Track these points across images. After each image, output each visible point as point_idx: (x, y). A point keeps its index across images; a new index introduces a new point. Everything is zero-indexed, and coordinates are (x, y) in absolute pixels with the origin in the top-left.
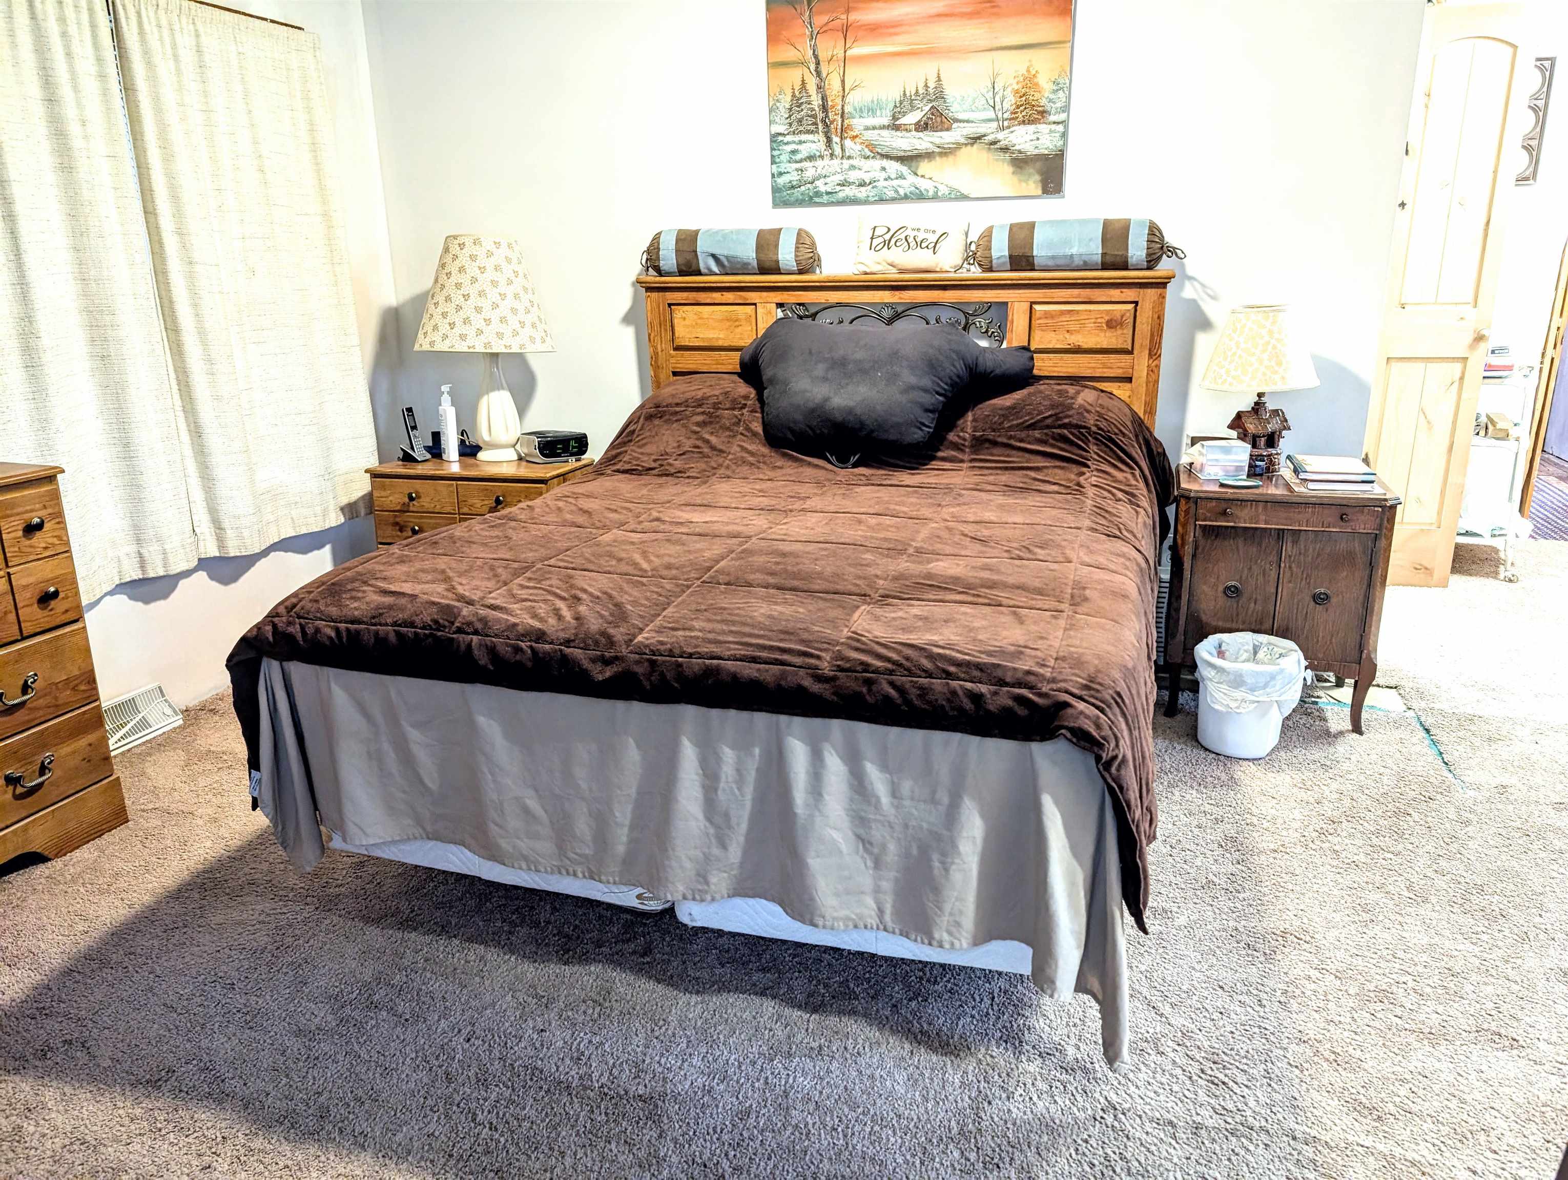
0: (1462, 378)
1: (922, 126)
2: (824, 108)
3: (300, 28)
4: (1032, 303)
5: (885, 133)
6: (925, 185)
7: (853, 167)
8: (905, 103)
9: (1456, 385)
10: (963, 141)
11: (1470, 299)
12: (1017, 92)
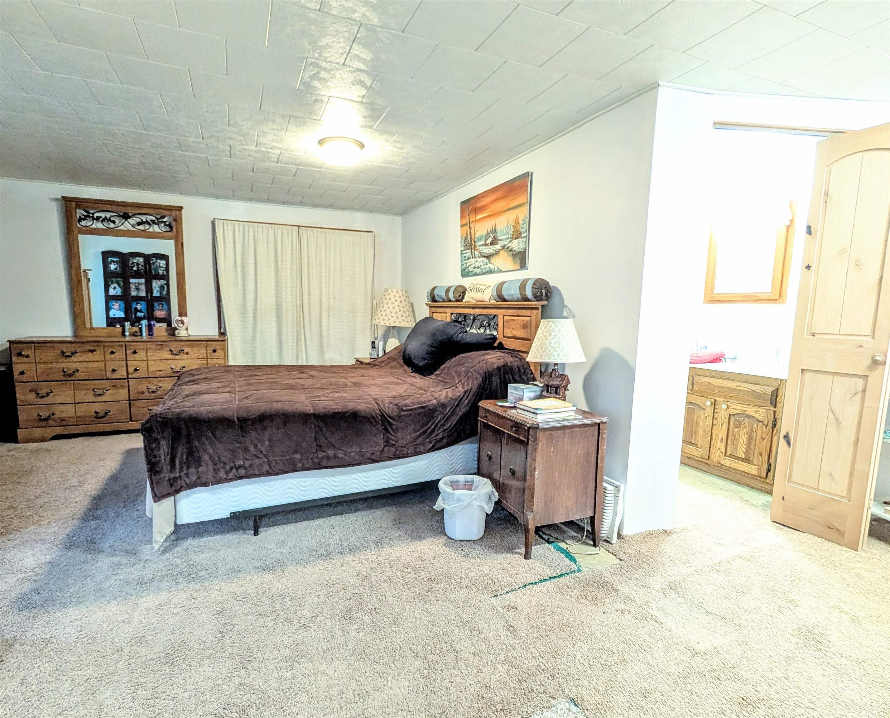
0: (864, 391)
1: (492, 244)
2: (471, 240)
3: (371, 232)
4: (504, 316)
5: (484, 247)
6: (492, 267)
7: (477, 261)
8: (487, 236)
9: (859, 395)
10: (500, 248)
11: (869, 332)
12: (513, 226)
